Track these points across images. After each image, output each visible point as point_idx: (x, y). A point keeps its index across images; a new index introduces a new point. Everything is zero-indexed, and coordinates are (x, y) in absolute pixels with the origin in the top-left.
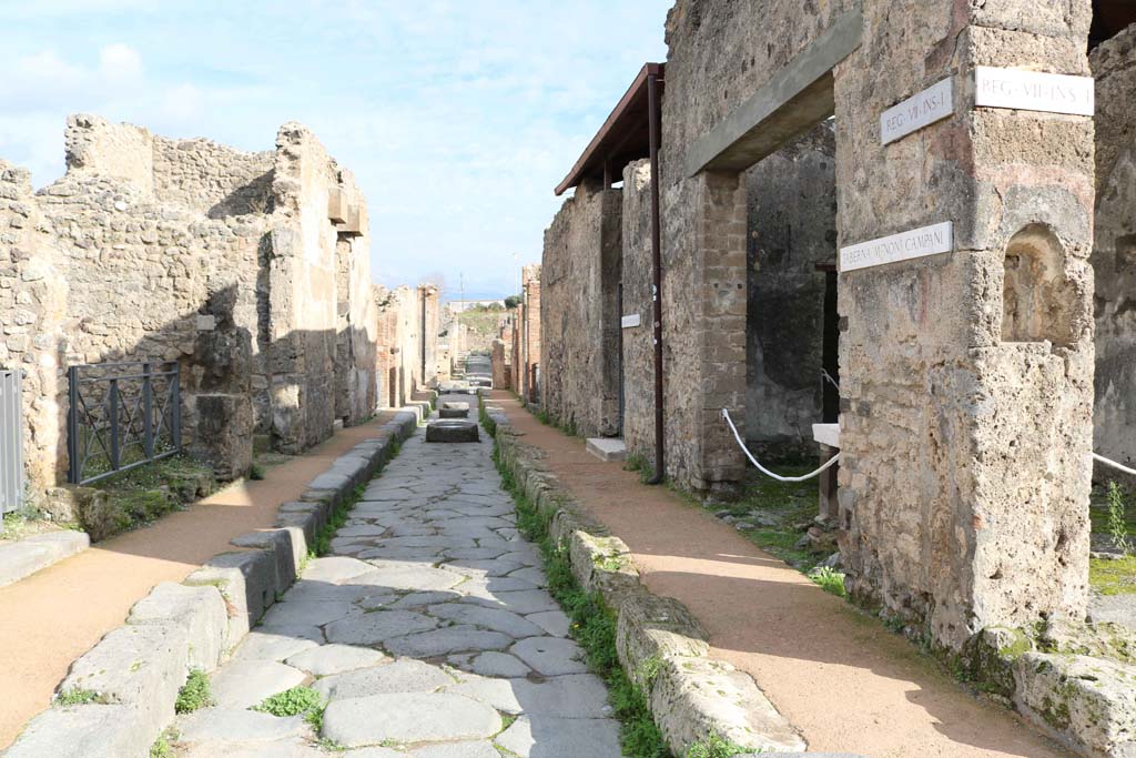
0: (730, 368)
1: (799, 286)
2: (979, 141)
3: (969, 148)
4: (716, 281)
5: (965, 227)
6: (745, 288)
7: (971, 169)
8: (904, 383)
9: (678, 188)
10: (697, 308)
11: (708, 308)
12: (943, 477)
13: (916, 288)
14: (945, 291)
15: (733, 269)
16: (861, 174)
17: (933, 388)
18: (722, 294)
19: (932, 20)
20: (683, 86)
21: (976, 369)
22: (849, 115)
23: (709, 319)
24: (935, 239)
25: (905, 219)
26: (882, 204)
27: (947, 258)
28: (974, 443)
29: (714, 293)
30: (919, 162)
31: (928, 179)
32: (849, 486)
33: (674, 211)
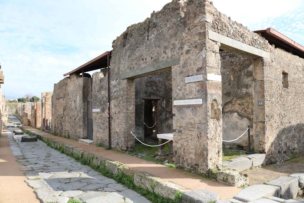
0: (132, 122)
1: (139, 103)
2: (208, 86)
3: (206, 87)
4: (129, 103)
5: (205, 100)
6: (135, 105)
7: (206, 91)
8: (190, 126)
9: (116, 81)
10: (124, 109)
11: (127, 109)
12: (200, 143)
13: (194, 110)
14: (201, 111)
15: (132, 101)
16: (179, 88)
17: (198, 127)
18: (130, 106)
19: (198, 64)
20: (119, 59)
21: (207, 124)
22: (176, 76)
23: (128, 112)
24: (200, 101)
25: (191, 97)
26: (185, 94)
27: (202, 105)
28: (207, 137)
29: (129, 106)
30: (195, 88)
31: (197, 90)
32: (176, 146)
33: (115, 86)
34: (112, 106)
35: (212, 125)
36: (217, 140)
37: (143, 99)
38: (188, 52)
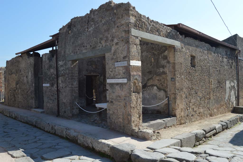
0: (76, 95)
2: (131, 69)
3: (129, 70)
4: (73, 80)
5: (129, 80)
6: (78, 81)
7: (130, 73)
8: (119, 98)
9: (63, 62)
10: (69, 84)
11: (72, 85)
12: (126, 110)
13: (121, 86)
14: (126, 88)
15: (76, 78)
16: (111, 70)
17: (124, 99)
18: (74, 82)
19: (124, 53)
21: (131, 97)
22: (109, 61)
23: (72, 87)
24: (125, 81)
25: (119, 77)
26: (115, 75)
27: (127, 83)
28: (131, 106)
30: (122, 71)
31: (123, 73)
33: (62, 66)
34: (60, 82)
35: (134, 98)
36: (138, 108)
37: (85, 76)
38: (117, 44)
